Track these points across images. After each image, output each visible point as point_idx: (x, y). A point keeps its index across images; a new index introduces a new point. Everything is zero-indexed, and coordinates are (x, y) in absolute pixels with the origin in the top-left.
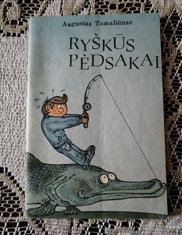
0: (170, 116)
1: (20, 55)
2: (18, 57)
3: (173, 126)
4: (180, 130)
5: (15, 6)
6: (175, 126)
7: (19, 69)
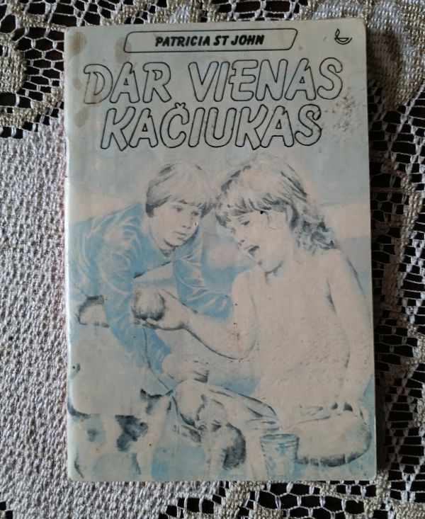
0: (393, 365)
1: (19, 187)
2: (16, 192)
3: (399, 391)
4: (415, 402)
5: (10, 54)
6: (403, 392)
7: (15, 225)
